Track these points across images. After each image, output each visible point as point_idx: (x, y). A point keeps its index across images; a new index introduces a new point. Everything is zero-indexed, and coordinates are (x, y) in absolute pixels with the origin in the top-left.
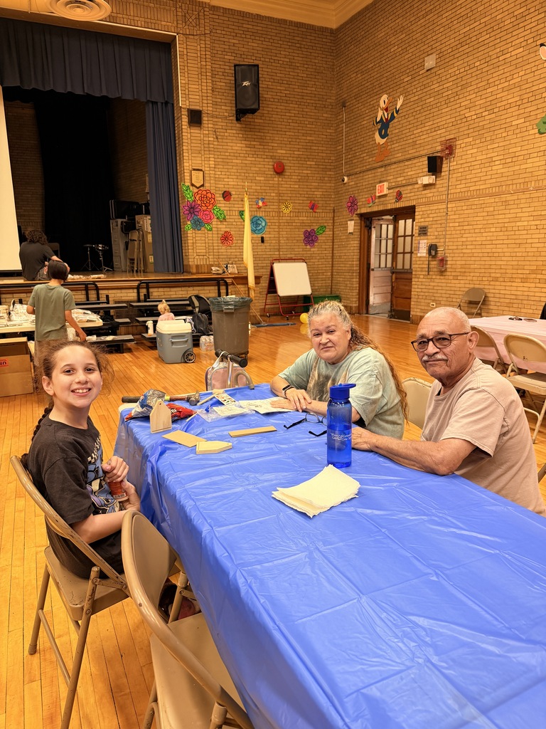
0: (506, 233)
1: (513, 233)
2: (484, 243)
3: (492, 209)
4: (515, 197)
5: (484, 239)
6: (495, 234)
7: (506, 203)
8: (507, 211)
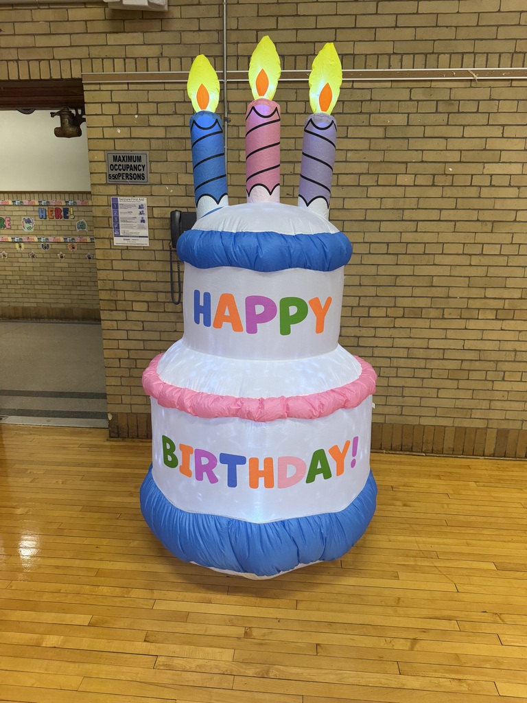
0: (449, 192)
1: (473, 192)
3: (400, 119)
4: (483, 93)
6: (411, 192)
8: (457, 132)
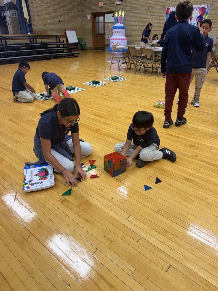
0: (143, 22)
2: (137, 25)
3: (139, 14)
4: (146, 11)
5: (137, 24)
7: (143, 13)
8: (144, 15)
